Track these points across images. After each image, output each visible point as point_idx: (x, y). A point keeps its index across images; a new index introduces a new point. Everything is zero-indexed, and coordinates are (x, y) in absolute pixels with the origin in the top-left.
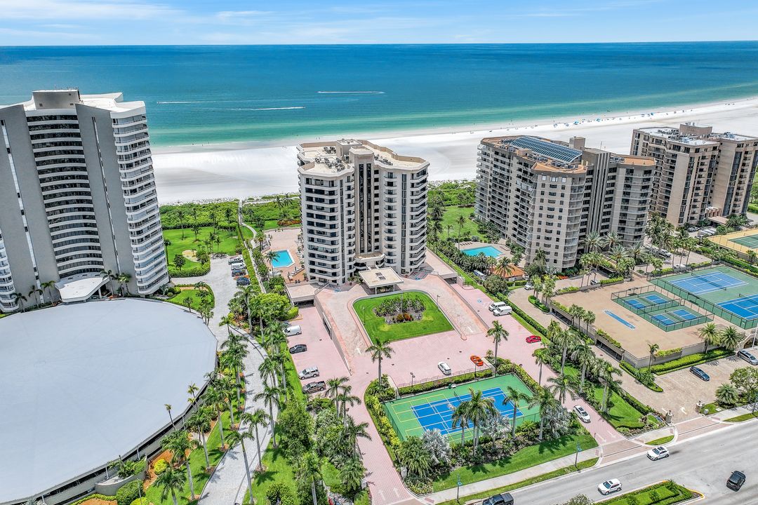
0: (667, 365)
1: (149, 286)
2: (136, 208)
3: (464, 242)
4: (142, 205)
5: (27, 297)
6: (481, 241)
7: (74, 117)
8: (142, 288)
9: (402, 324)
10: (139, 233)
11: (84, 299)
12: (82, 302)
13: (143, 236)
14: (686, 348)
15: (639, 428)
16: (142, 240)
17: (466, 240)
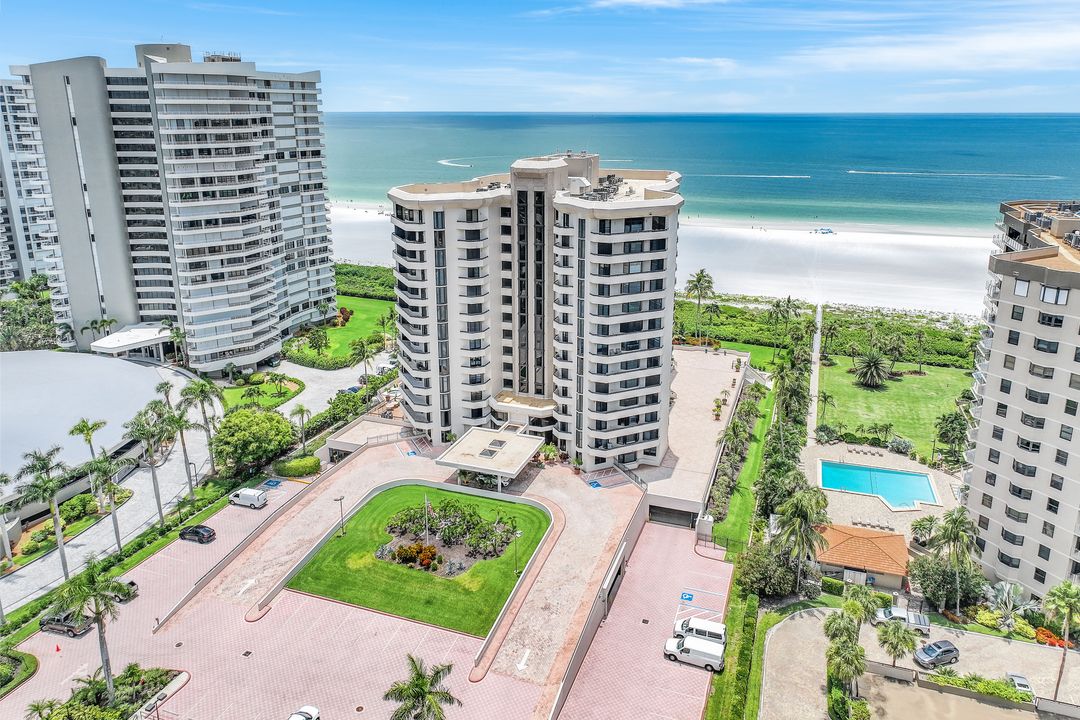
2: (193, 224)
3: (866, 448)
6: (913, 457)
11: (115, 352)
12: (112, 355)
16: (204, 279)
17: (875, 443)
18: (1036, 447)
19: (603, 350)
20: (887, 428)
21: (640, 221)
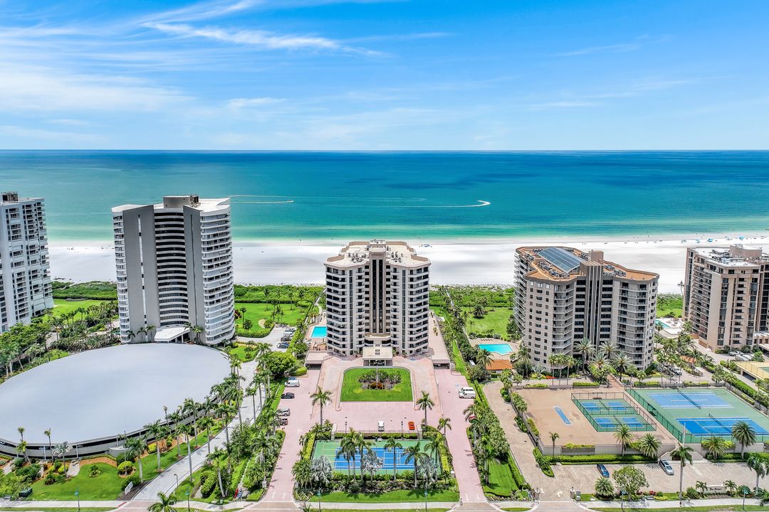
0: (575, 458)
1: (215, 338)
2: (211, 279)
3: (486, 338)
4: (217, 277)
5: (136, 334)
6: (502, 339)
7: (181, 214)
8: (209, 339)
9: (374, 390)
10: (211, 297)
11: (168, 341)
12: (167, 342)
13: (215, 299)
14: (600, 446)
15: (504, 497)
16: (213, 302)
17: (489, 336)
18: (540, 326)
19: (411, 313)
20: (491, 331)
21: (421, 269)
